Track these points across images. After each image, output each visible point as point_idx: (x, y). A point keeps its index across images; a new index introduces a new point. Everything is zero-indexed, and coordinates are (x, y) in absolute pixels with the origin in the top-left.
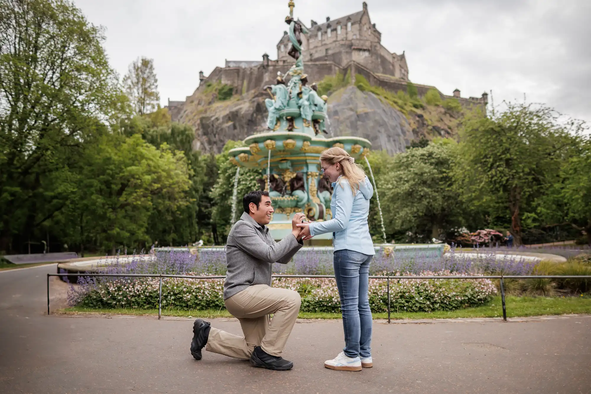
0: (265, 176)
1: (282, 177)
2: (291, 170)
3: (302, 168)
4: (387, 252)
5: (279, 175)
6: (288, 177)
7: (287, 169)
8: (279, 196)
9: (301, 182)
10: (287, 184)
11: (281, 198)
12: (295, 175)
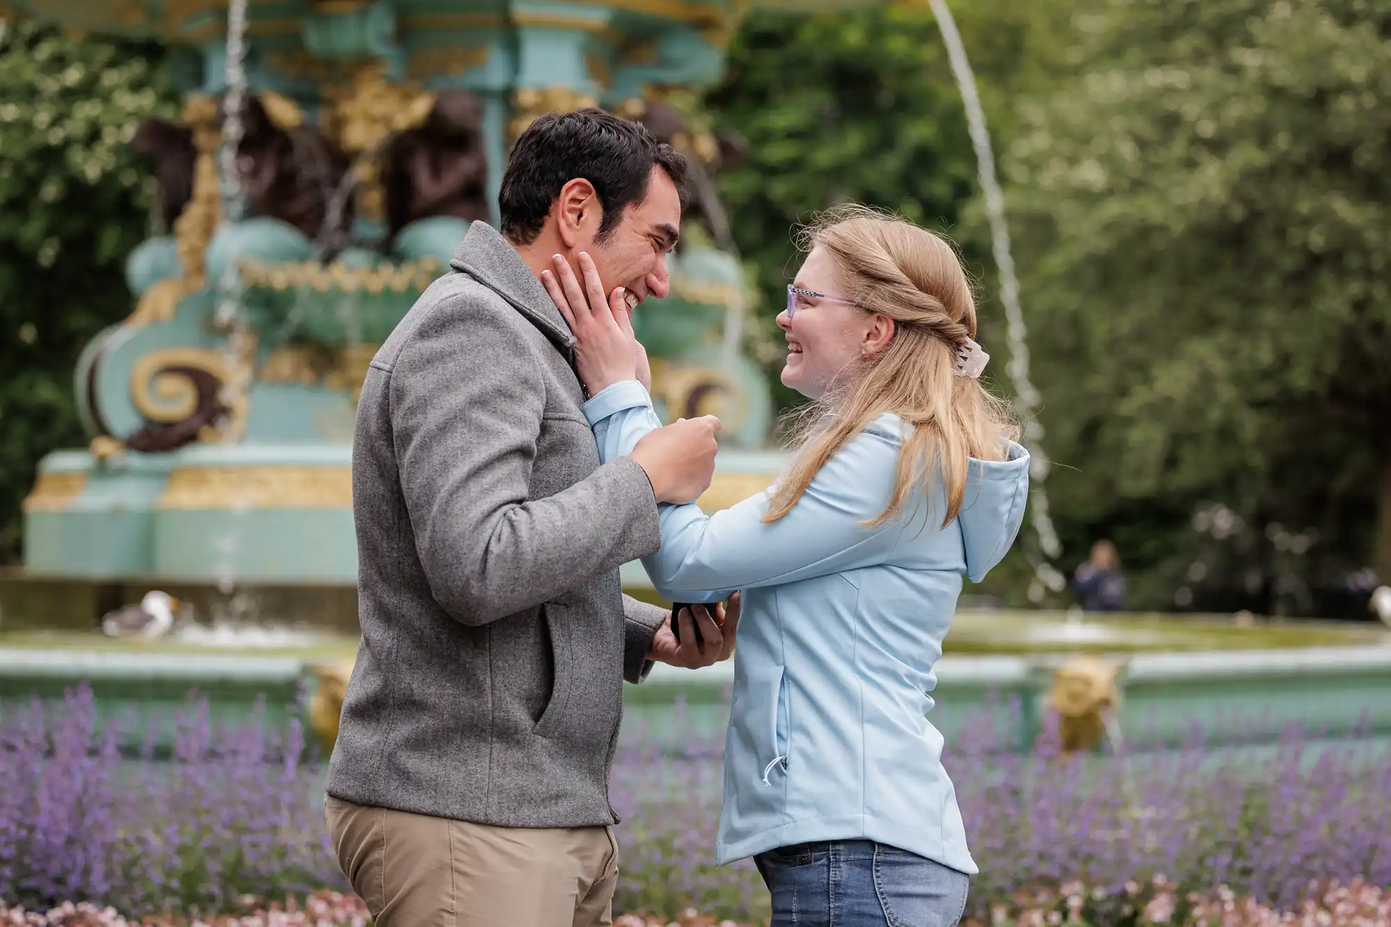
0: (196, 105)
1: (322, 118)
2: (392, 68)
3: (472, 58)
4: (1074, 697)
5: (305, 99)
6: (372, 120)
7: (364, 61)
8: (302, 258)
9: (466, 165)
10: (362, 172)
11: (310, 275)
12: (420, 108)
